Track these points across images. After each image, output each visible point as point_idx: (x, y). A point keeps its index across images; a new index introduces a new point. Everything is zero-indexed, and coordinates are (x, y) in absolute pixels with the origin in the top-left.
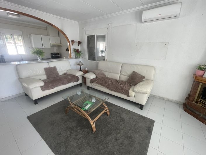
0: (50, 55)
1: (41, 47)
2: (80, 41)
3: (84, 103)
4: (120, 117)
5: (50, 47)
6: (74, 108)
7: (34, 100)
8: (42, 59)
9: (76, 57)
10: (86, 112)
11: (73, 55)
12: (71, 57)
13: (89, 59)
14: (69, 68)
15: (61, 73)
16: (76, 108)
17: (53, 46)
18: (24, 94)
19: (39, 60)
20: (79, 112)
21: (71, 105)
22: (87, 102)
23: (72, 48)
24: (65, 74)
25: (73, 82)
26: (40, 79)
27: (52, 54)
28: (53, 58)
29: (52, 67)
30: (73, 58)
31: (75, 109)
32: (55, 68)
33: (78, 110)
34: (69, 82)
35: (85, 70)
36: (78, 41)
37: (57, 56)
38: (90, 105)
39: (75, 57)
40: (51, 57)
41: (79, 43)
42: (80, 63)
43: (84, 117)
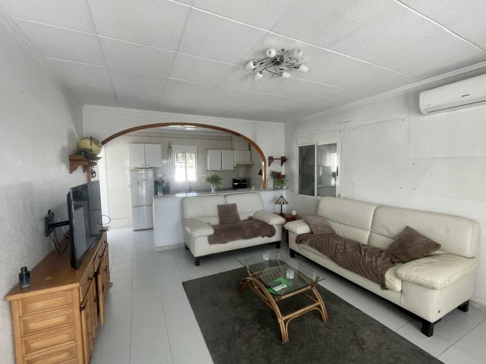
0: (231, 182)
1: (219, 169)
2: (284, 157)
3: (274, 280)
4: (354, 333)
5: (233, 168)
6: (254, 284)
7: (196, 256)
8: (218, 190)
9: (276, 186)
10: (274, 298)
11: (270, 184)
12: (265, 188)
13: (301, 192)
14: (260, 208)
15: (243, 217)
16: (257, 285)
17: (238, 166)
18: (184, 246)
19: (213, 191)
20: (261, 294)
21: (249, 276)
22: (281, 279)
23: (269, 169)
24: (251, 218)
25: (263, 237)
26: (209, 223)
27: (235, 181)
28: (235, 188)
29: (230, 205)
30: (268, 190)
31: (256, 287)
32: (234, 206)
33: (260, 289)
34: (255, 235)
35: (290, 214)
36: (282, 157)
37: (241, 184)
38: (286, 286)
39: (272, 188)
40: (231, 186)
41: (284, 160)
42: (281, 199)
43: (269, 305)
